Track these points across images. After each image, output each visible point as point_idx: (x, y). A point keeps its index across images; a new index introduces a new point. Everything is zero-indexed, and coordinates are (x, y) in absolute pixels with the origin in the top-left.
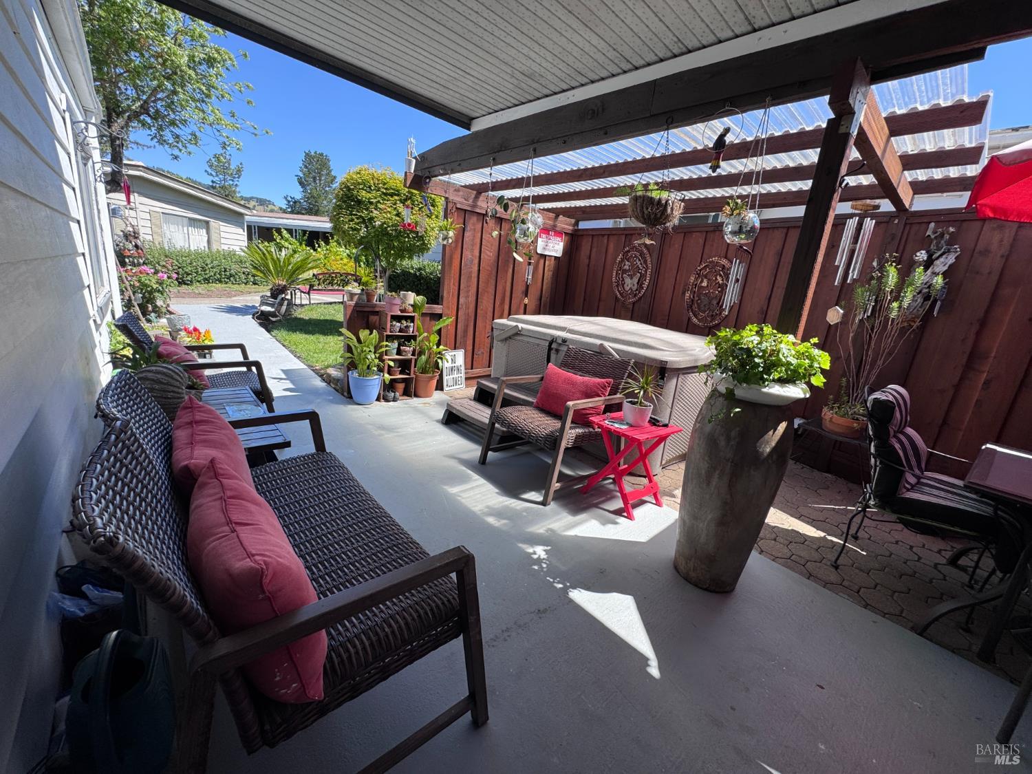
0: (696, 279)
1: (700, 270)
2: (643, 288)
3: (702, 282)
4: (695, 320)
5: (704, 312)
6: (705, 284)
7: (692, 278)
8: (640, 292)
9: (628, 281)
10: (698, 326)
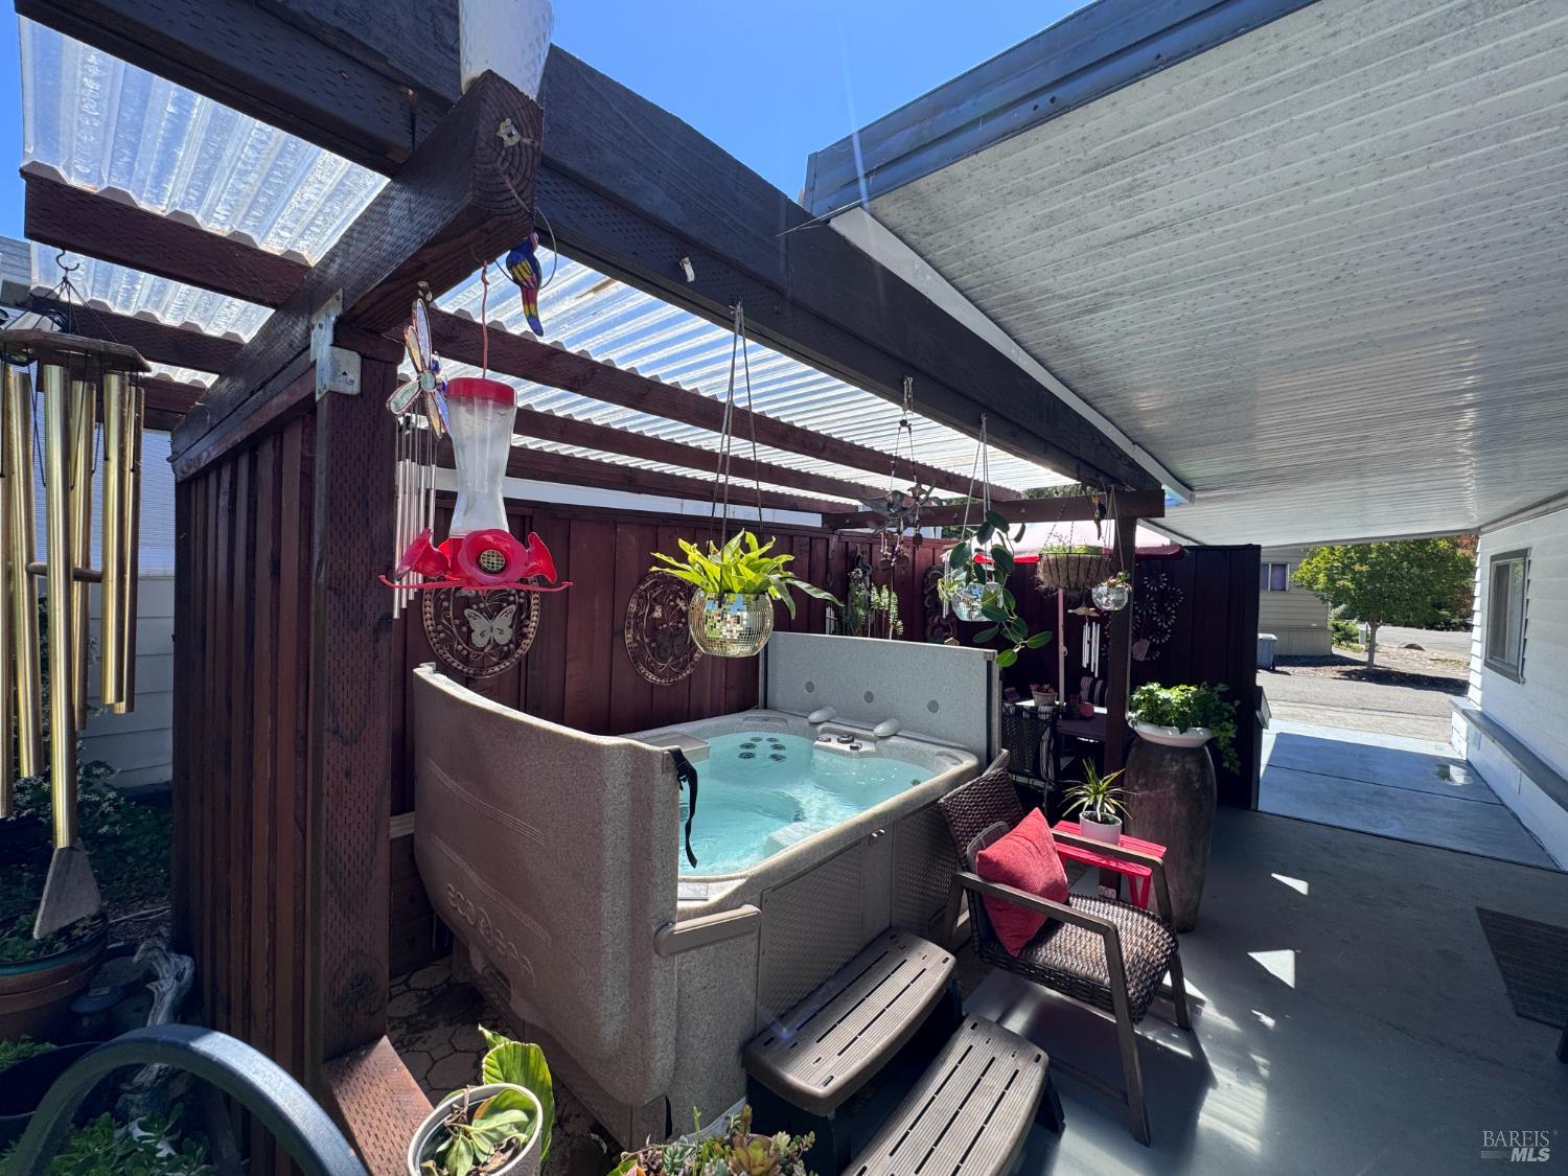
0: (638, 605)
1: (645, 590)
2: (525, 636)
3: (652, 610)
4: (651, 677)
5: (664, 660)
6: (658, 614)
7: (633, 607)
8: (518, 646)
9: (479, 624)
10: (661, 686)
